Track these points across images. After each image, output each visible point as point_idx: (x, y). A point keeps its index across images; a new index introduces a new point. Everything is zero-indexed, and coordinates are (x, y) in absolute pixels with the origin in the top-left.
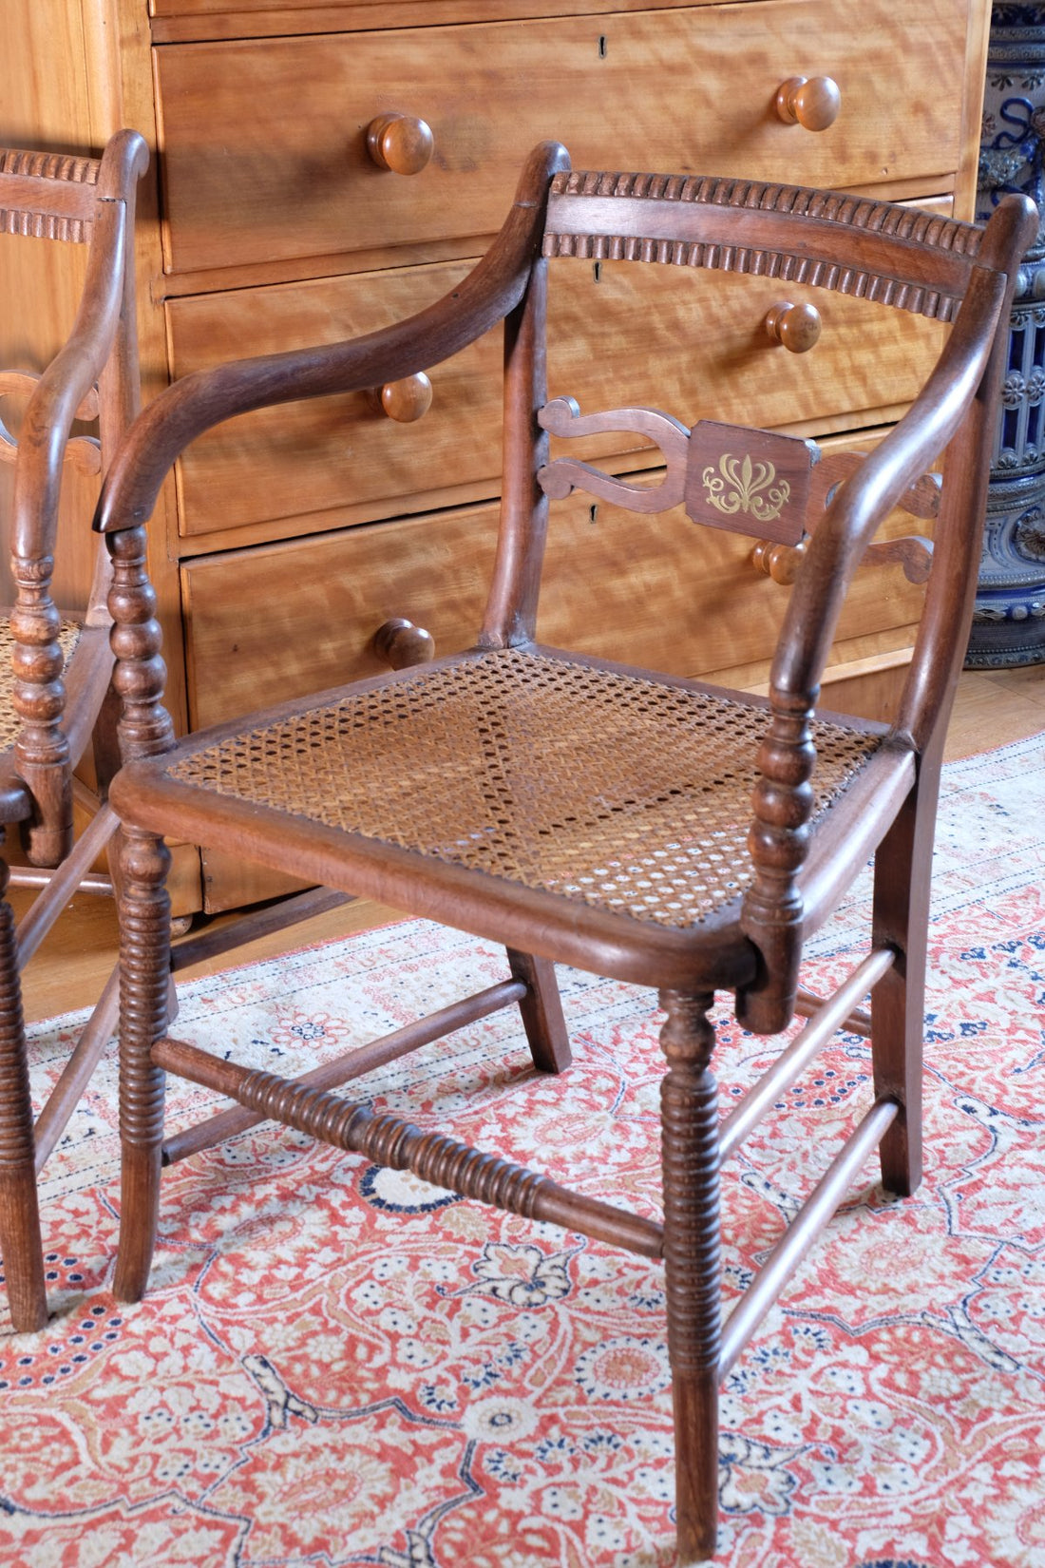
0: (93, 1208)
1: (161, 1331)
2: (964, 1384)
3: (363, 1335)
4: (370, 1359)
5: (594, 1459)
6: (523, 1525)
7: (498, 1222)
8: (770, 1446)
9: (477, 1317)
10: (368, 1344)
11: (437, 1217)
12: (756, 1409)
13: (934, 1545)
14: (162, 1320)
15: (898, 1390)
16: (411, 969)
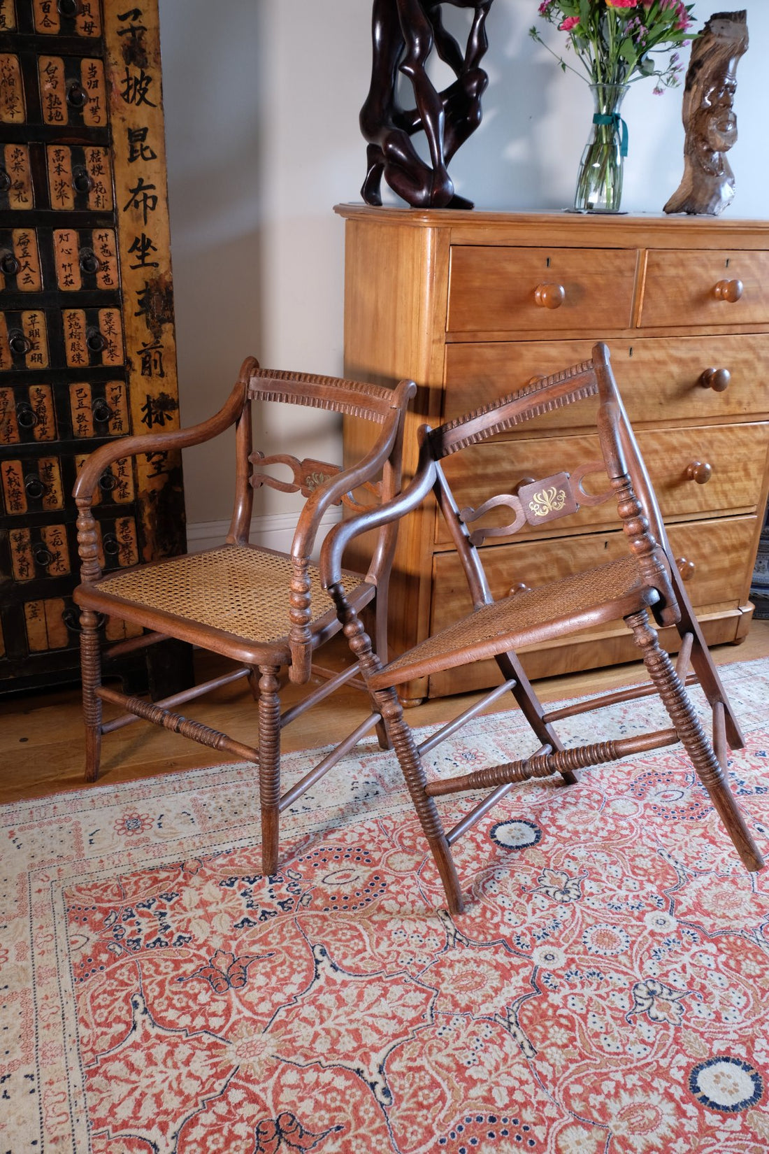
0: (377, 829)
1: (403, 892)
2: (762, 970)
3: (489, 906)
4: (492, 918)
5: (591, 984)
6: (559, 1012)
7: (549, 858)
8: (672, 990)
9: (539, 905)
10: (491, 910)
11: (523, 852)
12: (665, 969)
13: (749, 1052)
14: (403, 887)
15: (731, 969)
16: (513, 732)
